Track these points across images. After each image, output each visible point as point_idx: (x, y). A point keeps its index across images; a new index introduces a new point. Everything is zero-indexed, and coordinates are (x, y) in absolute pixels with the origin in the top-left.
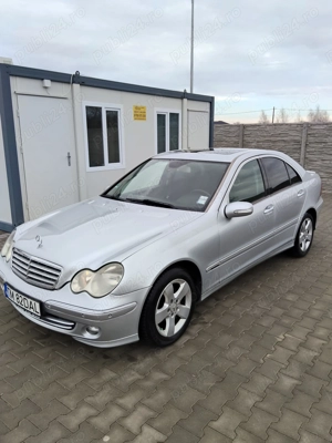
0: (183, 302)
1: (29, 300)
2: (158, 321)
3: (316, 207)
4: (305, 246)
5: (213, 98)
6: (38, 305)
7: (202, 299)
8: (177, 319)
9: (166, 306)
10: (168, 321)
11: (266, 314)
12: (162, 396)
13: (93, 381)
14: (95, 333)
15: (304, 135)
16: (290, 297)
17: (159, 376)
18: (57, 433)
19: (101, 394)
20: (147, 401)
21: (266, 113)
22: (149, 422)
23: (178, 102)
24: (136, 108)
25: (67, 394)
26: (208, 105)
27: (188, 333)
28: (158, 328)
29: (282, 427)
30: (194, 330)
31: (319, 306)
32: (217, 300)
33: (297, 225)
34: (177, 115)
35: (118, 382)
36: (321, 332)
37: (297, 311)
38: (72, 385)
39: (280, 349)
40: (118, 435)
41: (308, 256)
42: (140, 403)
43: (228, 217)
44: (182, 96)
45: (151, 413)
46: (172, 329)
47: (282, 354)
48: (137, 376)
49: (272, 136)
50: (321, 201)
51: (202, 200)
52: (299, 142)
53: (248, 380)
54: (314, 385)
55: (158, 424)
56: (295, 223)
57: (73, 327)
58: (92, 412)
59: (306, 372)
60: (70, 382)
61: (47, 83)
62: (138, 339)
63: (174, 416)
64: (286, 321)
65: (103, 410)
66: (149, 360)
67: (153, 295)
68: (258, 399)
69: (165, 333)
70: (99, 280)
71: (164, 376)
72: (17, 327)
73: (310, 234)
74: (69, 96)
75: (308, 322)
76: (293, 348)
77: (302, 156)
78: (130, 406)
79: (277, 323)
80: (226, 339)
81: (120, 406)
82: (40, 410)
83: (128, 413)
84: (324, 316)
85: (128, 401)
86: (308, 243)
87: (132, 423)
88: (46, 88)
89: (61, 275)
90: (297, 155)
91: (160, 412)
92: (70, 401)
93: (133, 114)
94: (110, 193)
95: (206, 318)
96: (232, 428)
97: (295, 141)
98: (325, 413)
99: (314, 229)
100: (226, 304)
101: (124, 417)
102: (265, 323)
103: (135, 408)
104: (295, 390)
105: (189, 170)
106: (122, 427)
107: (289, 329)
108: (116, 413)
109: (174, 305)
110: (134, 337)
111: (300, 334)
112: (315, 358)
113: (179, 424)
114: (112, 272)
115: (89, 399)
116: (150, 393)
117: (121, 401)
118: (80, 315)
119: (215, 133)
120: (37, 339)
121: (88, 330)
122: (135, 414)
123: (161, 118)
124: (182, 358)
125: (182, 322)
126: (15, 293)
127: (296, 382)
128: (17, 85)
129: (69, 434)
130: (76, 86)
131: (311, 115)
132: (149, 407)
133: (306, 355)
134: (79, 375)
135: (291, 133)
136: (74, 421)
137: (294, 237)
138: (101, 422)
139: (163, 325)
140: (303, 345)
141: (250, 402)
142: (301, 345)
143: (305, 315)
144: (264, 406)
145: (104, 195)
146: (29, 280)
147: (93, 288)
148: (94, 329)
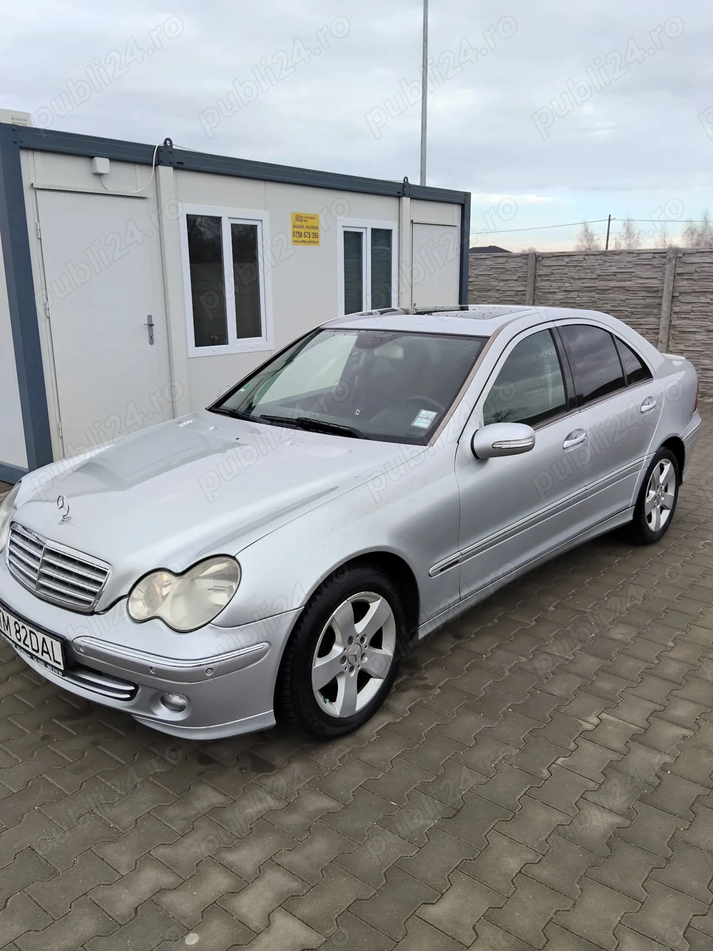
0: (376, 642)
1: (40, 636)
2: (318, 682)
3: (684, 434)
4: (658, 520)
5: (467, 195)
6: (57, 645)
7: (421, 635)
8: (363, 678)
9: (337, 650)
10: (341, 684)
11: (561, 669)
12: (320, 847)
13: (173, 812)
14: (180, 708)
15: (668, 277)
16: (619, 633)
17: (317, 803)
18: (86, 925)
19: (188, 841)
20: (286, 859)
21: (592, 228)
22: (287, 903)
23: (391, 203)
24: (299, 218)
25: (113, 841)
26: (456, 210)
27: (388, 710)
28: (319, 698)
29: (579, 921)
30: (402, 703)
31: (679, 653)
32: (458, 636)
33: (640, 474)
34: (389, 232)
35: (228, 815)
36: (682, 710)
37: (631, 663)
38: (127, 820)
39: (588, 747)
40: (218, 930)
41: (664, 542)
42: (271, 862)
43: (480, 457)
44: (399, 191)
45: (295, 885)
46: (350, 702)
47: (590, 758)
48: (271, 802)
49: (598, 278)
50: (696, 421)
51: (424, 420)
52: (656, 292)
53: (511, 814)
54: (657, 827)
55: (306, 909)
56: (636, 469)
57: (133, 693)
58: (167, 879)
59: (642, 799)
60: (124, 814)
61: (102, 164)
62: (273, 722)
63: (343, 891)
64: (605, 685)
65: (191, 875)
66: (297, 768)
67: (305, 627)
68: (530, 857)
69: (335, 709)
70: (188, 594)
71: (328, 803)
72: (20, 692)
73: (671, 493)
74: (150, 193)
75: (654, 688)
76: (618, 744)
77: (664, 322)
78: (249, 867)
79: (586, 687)
80: (471, 723)
81: (228, 868)
82: (55, 873)
83: (243, 883)
84: (692, 673)
85: (246, 857)
86: (666, 513)
87: (251, 905)
88: (99, 175)
89: (107, 581)
90: (652, 319)
91: (312, 883)
92: (119, 855)
93: (290, 231)
94: (228, 404)
95: (430, 676)
96: (468, 920)
97: (649, 290)
98: (678, 890)
99: (679, 481)
100: (476, 646)
101: (234, 893)
102: (560, 688)
103: (259, 872)
104: (616, 839)
105: (398, 353)
106: (228, 913)
107: (610, 703)
108: (218, 882)
109: (354, 649)
110: (265, 718)
111: (634, 715)
112: (664, 767)
113: (353, 912)
114: (218, 576)
115: (162, 851)
116: (294, 840)
117: (230, 857)
118: (145, 669)
119: (473, 272)
120: (62, 718)
121: (165, 702)
122: (260, 886)
123: (352, 240)
124: (370, 766)
125: (373, 686)
126: (12, 620)
127: (617, 820)
128: (35, 168)
129: (113, 927)
130: (166, 172)
131: (691, 232)
132: (290, 872)
133: (644, 761)
134: (145, 799)
135: (639, 271)
136: (125, 900)
137: (632, 500)
138: (183, 903)
139: (330, 691)
140: (639, 738)
141: (513, 864)
142: (635, 738)
143: (649, 672)
144: (544, 872)
145: (216, 408)
146: (42, 592)
147: (174, 612)
148: (176, 699)
